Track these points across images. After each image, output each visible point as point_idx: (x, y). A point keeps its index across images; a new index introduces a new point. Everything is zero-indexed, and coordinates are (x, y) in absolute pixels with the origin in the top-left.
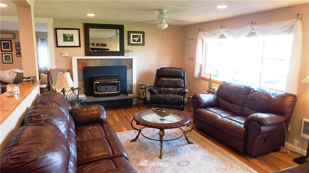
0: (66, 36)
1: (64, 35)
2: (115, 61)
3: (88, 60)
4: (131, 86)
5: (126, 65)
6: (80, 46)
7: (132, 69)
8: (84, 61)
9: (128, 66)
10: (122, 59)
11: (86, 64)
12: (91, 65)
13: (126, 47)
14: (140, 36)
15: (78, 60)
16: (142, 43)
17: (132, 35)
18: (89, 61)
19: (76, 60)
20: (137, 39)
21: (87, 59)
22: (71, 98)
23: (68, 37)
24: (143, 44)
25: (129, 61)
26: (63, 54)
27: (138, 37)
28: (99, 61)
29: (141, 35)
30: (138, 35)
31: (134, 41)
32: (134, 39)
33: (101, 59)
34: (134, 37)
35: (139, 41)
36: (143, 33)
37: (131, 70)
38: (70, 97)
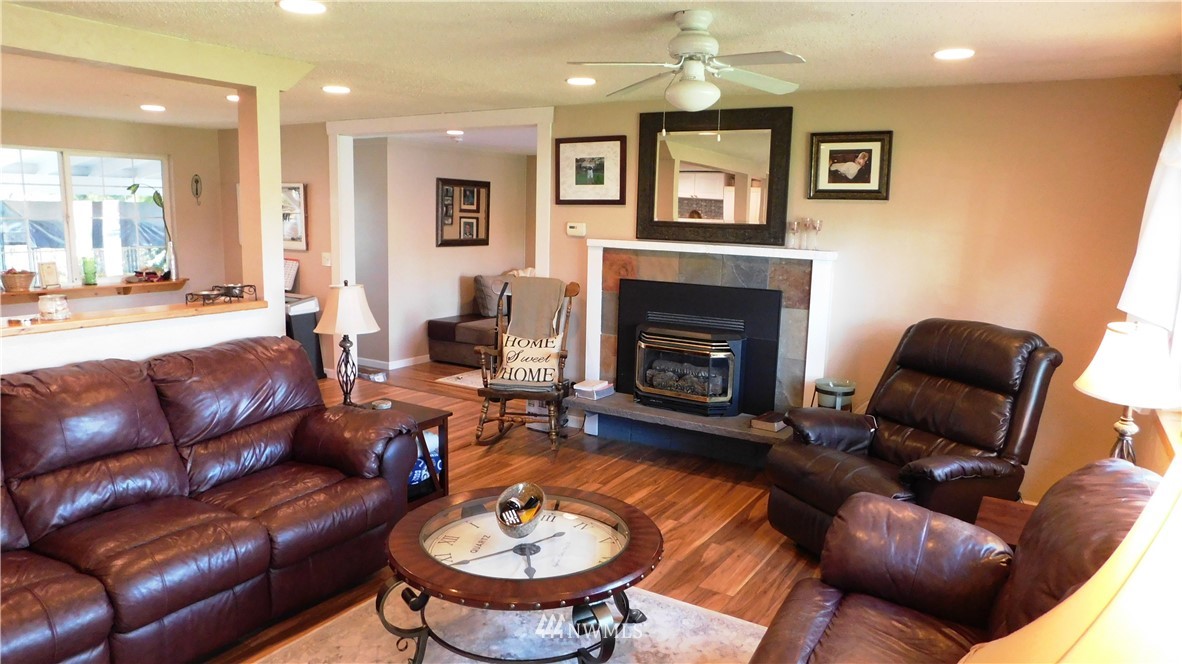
0: (584, 164)
1: (577, 161)
2: (737, 267)
3: (637, 255)
4: (799, 387)
5: (783, 288)
6: (622, 201)
7: (808, 308)
8: (624, 257)
9: (789, 293)
10: (766, 260)
11: (629, 269)
12: (646, 273)
13: (798, 206)
14: (869, 152)
15: (606, 250)
16: (876, 188)
17: (826, 149)
18: (642, 258)
19: (601, 253)
20: (850, 169)
21: (636, 252)
22: (538, 384)
23: (590, 168)
24: (882, 194)
25: (797, 271)
26: (571, 227)
27: (861, 160)
28: (675, 262)
29: (876, 147)
30: (859, 151)
31: (835, 176)
32: (837, 171)
33: (681, 255)
34: (835, 157)
35: (864, 175)
36: (885, 137)
37: (804, 312)
38: (536, 379)
